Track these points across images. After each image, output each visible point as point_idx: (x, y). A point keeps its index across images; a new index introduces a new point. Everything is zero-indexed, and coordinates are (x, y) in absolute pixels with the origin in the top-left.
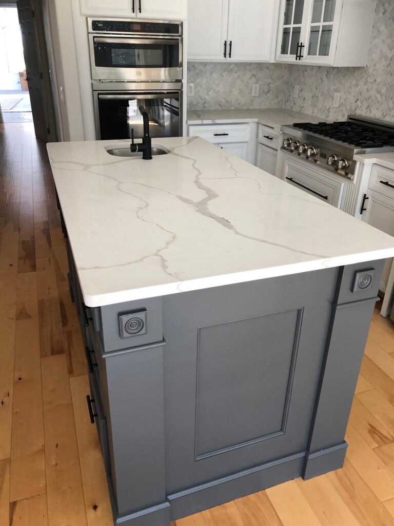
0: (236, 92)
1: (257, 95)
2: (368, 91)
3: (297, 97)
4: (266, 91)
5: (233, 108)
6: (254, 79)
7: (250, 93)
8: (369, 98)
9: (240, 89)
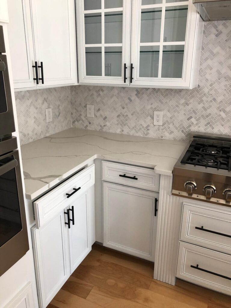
0: (31, 122)
1: (51, 120)
2: (205, 109)
3: (93, 116)
4: (57, 114)
5: (31, 140)
6: (46, 104)
7: (45, 119)
8: (207, 116)
9: (35, 118)
